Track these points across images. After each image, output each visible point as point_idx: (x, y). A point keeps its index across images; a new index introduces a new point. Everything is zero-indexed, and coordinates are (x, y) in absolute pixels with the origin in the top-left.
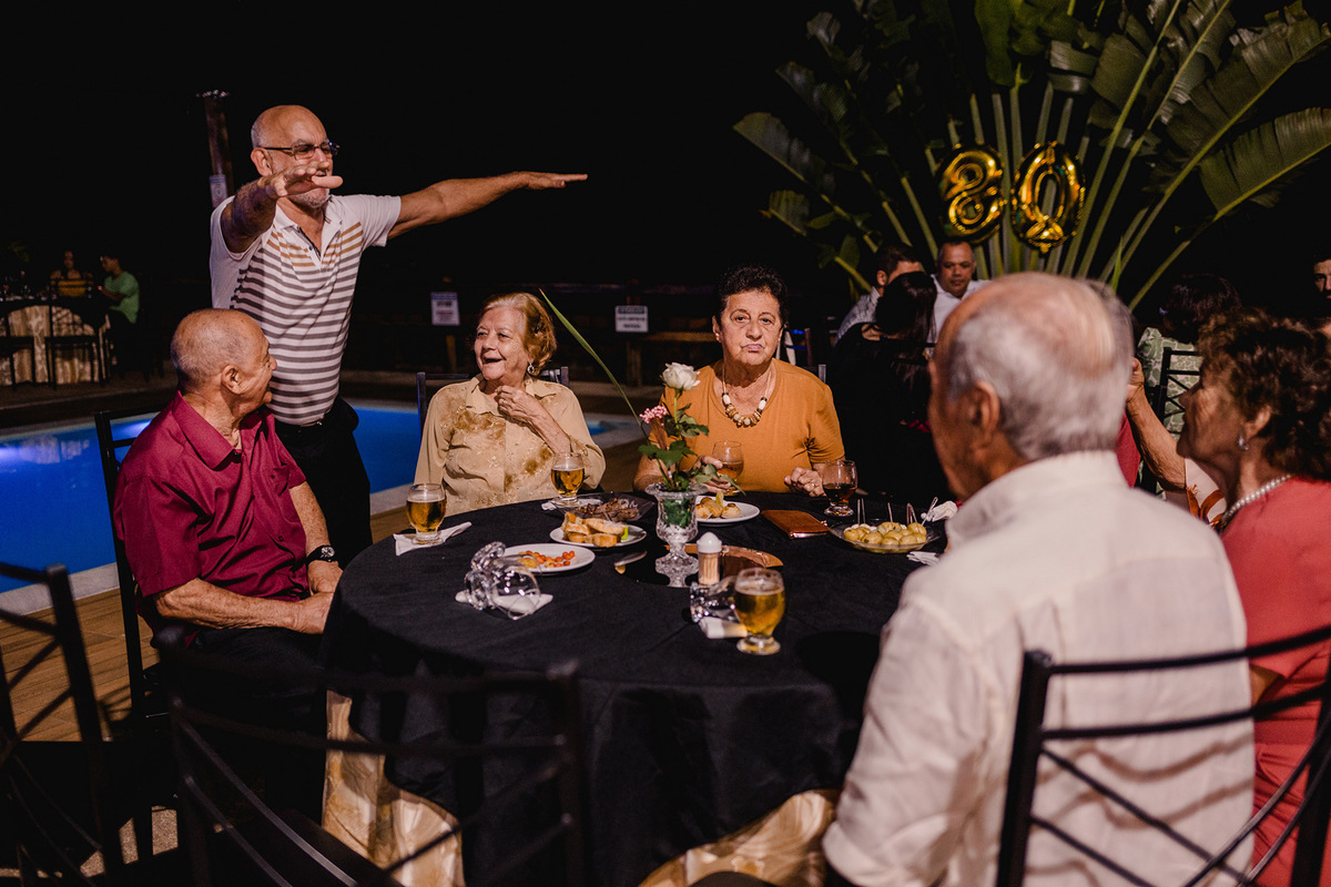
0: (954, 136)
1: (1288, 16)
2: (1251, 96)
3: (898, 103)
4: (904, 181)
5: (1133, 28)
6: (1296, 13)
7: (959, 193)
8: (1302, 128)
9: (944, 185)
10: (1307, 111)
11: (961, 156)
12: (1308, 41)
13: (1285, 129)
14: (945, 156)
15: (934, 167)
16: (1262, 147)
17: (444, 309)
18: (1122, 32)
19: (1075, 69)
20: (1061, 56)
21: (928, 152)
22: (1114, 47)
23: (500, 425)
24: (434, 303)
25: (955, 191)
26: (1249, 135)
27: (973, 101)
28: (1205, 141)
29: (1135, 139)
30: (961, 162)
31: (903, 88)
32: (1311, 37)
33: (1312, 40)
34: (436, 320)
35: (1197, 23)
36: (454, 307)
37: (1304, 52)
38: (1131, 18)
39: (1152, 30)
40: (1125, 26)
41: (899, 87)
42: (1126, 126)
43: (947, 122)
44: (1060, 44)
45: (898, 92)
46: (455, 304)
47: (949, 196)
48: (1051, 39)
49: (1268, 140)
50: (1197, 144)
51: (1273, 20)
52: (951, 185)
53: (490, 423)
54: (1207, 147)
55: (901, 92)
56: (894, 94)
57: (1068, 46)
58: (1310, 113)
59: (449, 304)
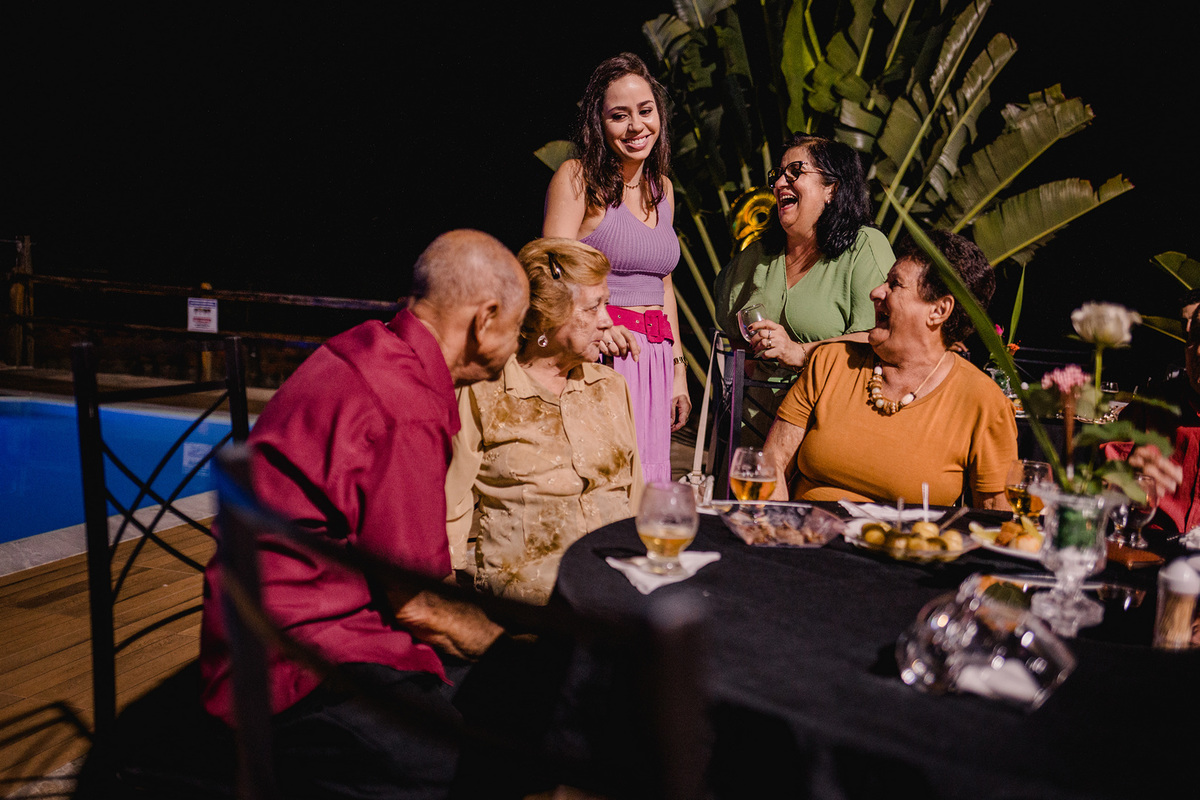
0: (747, 180)
1: (1048, 97)
2: (1021, 164)
3: (695, 145)
4: (697, 219)
5: (918, 96)
6: (1055, 96)
7: (752, 233)
8: (1063, 194)
9: (736, 224)
10: (1068, 180)
11: (756, 198)
12: (1073, 118)
13: (1047, 193)
14: (739, 198)
15: (726, 208)
16: (1027, 209)
17: (202, 315)
18: (910, 99)
19: (863, 127)
20: (850, 115)
21: (721, 193)
22: (901, 110)
23: (552, 416)
24: (191, 309)
25: (747, 230)
26: (1018, 198)
27: (766, 150)
28: (978, 201)
29: (910, 194)
30: (757, 204)
31: (701, 132)
32: (1076, 115)
33: (1077, 119)
34: (192, 326)
35: (968, 96)
36: (214, 314)
37: (1069, 129)
38: (917, 85)
39: (930, 98)
40: (911, 92)
41: (697, 130)
42: (903, 182)
43: (741, 166)
44: (851, 103)
45: (695, 134)
46: (214, 311)
47: (742, 235)
48: (843, 97)
49: (1033, 205)
50: (971, 202)
51: (1036, 100)
52: (744, 225)
53: (539, 412)
54: (979, 207)
55: (698, 135)
56: (690, 136)
57: (857, 106)
58: (1070, 183)
59: (207, 311)
